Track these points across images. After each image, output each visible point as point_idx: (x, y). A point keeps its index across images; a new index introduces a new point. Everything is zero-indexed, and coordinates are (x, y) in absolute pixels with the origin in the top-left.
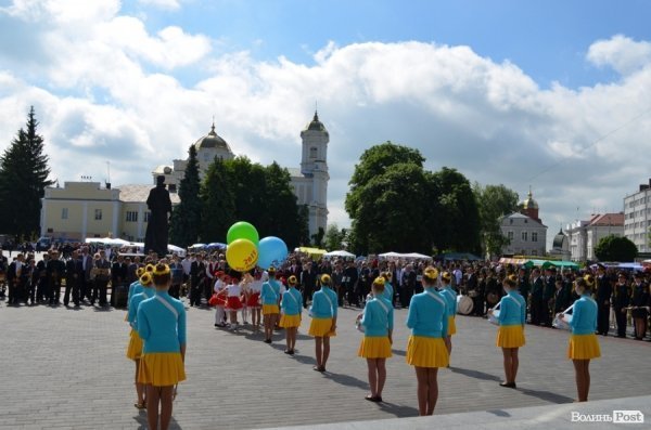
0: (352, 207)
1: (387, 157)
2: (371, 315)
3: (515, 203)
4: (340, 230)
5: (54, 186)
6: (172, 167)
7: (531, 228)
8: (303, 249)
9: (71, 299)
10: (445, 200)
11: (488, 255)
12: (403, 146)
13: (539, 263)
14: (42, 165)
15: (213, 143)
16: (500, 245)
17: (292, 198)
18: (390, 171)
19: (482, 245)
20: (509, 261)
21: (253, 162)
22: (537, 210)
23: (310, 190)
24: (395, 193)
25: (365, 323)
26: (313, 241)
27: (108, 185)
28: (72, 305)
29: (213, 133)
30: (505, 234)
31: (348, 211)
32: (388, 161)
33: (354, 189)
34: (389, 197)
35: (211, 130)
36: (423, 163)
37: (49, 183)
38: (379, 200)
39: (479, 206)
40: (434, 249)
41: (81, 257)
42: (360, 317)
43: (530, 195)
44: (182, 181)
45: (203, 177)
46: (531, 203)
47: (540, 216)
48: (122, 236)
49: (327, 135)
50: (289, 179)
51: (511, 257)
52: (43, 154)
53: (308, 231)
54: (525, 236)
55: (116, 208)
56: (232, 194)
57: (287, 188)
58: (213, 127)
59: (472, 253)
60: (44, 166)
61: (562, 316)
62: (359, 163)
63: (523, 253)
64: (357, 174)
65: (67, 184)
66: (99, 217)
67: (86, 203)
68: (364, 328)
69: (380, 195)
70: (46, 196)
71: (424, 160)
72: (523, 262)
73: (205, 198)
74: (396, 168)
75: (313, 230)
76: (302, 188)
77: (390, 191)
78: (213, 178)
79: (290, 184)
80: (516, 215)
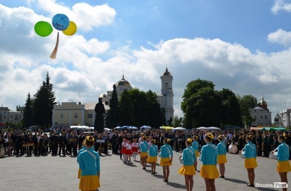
0: (184, 108)
1: (198, 85)
2: (186, 156)
3: (256, 102)
4: (179, 118)
5: (58, 104)
6: (106, 94)
7: (265, 114)
8: (163, 127)
9: (62, 153)
10: (225, 102)
11: (246, 126)
12: (205, 80)
13: (268, 129)
14: (52, 96)
15: (123, 83)
16: (251, 122)
17: (158, 105)
18: (200, 91)
19: (243, 122)
20: (254, 128)
21: (140, 90)
22: (266, 105)
23: (166, 101)
24: (202, 101)
25: (183, 159)
26: (168, 124)
27: (80, 103)
28: (62, 155)
29: (123, 79)
30: (253, 116)
31: (182, 110)
32: (199, 87)
33: (184, 100)
34: (200, 102)
35: (122, 78)
36: (214, 87)
37: (55, 103)
38: (195, 104)
39: (240, 104)
40: (221, 125)
41: (66, 134)
42: (181, 157)
43: (263, 99)
44: (111, 100)
45: (119, 98)
46: (264, 102)
47: (268, 108)
48: (86, 125)
49: (172, 77)
50: (156, 97)
51: (256, 126)
52: (53, 91)
53: (165, 119)
54: (262, 117)
55: (83, 113)
56: (132, 104)
57: (155, 101)
58: (123, 76)
59: (238, 125)
60: (53, 96)
61: (273, 153)
62: (186, 88)
63: (261, 125)
64: (185, 93)
65: (63, 103)
66: (76, 117)
67: (70, 111)
68: (183, 161)
69: (196, 102)
70: (54, 109)
71: (214, 86)
72: (261, 128)
73: (120, 107)
74: (202, 90)
75: (168, 119)
76: (162, 100)
77: (200, 100)
78: (123, 98)
79: (157, 99)
80: (257, 108)
